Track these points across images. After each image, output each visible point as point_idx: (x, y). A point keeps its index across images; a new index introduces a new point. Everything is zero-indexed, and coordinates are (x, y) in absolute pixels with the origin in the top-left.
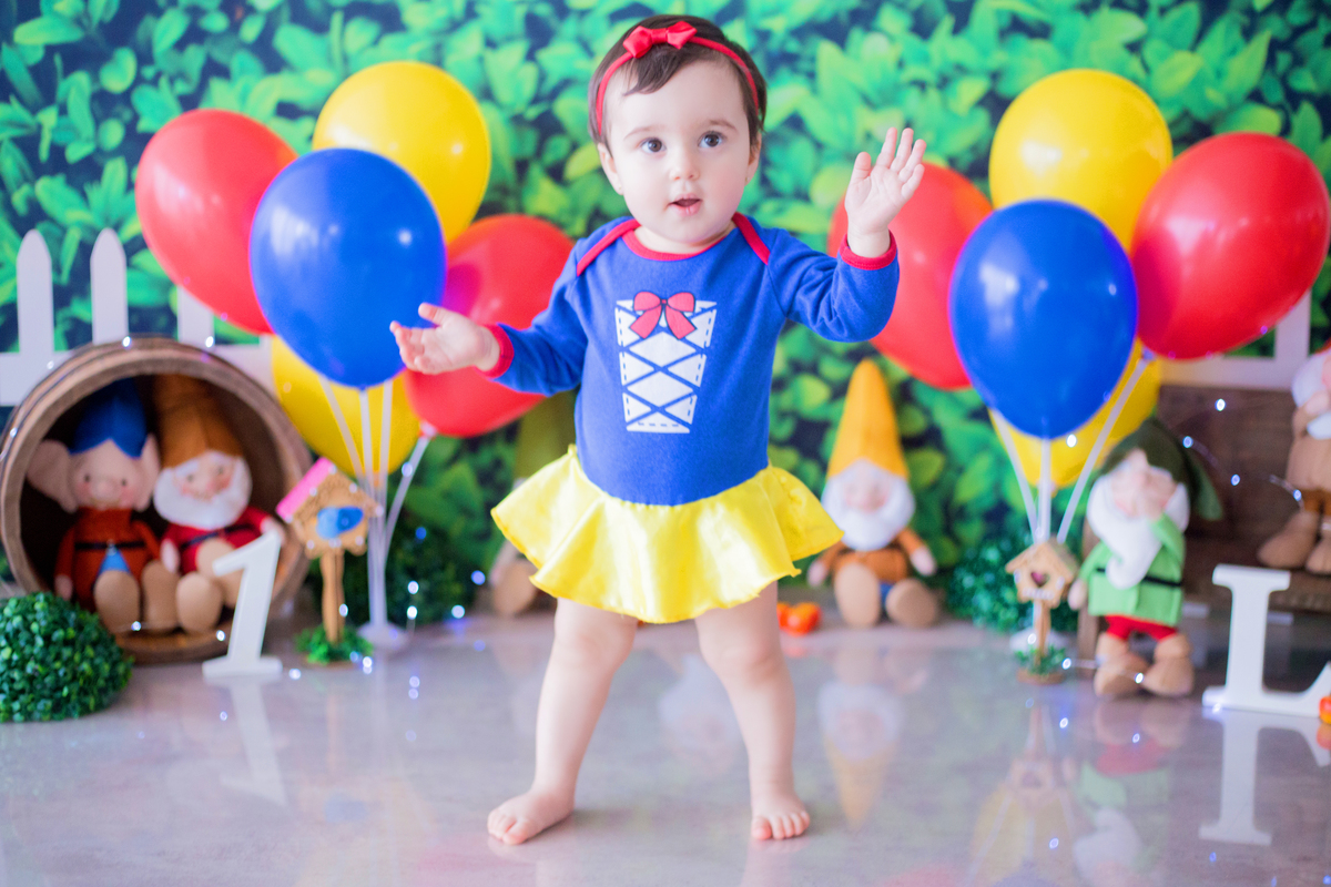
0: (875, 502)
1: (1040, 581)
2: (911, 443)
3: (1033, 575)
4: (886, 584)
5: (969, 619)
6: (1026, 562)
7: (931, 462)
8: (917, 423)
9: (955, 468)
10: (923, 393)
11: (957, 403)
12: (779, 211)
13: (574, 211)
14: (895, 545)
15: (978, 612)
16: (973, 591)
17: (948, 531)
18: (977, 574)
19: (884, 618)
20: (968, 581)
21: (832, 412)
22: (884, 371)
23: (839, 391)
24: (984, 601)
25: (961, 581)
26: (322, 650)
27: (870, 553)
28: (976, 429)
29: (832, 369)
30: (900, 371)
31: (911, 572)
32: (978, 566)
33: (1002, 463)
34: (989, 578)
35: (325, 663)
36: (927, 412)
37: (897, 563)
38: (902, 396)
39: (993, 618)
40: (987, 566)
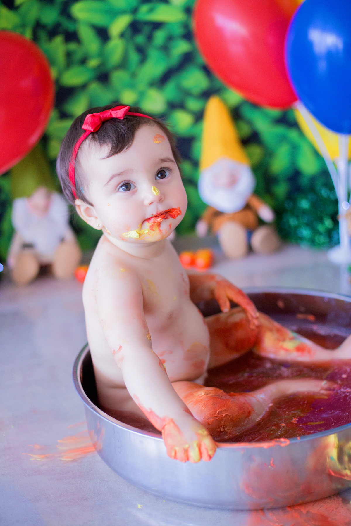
0: (233, 181)
2: (246, 142)
4: (250, 232)
5: (298, 245)
7: (255, 152)
8: (246, 130)
9: (269, 154)
10: (248, 112)
11: (266, 115)
12: (151, 10)
13: (23, 26)
14: (248, 207)
15: (302, 239)
16: (297, 227)
17: (268, 191)
18: (297, 217)
19: (250, 250)
20: (293, 222)
21: (195, 131)
22: (224, 101)
23: (199, 117)
24: (306, 232)
25: (288, 222)
27: (235, 213)
28: (280, 130)
29: (193, 105)
31: (261, 222)
34: (306, 219)
36: (250, 123)
37: (251, 217)
38: (236, 115)
39: (313, 242)
40: (304, 212)
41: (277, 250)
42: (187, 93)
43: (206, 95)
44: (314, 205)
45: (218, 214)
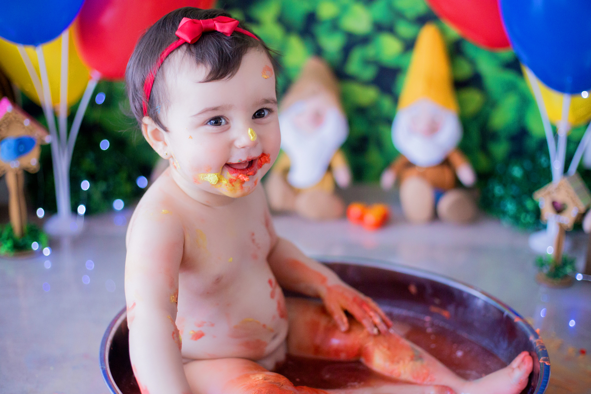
0: (433, 129)
1: (559, 209)
2: (459, 85)
3: (554, 204)
4: (439, 192)
6: (549, 193)
7: (474, 99)
8: (465, 70)
9: (491, 103)
10: (471, 49)
11: (496, 57)
14: (446, 163)
15: (504, 213)
16: (501, 198)
17: (484, 148)
18: (505, 186)
19: (435, 216)
20: (498, 190)
21: (403, 61)
22: (442, 32)
23: (409, 45)
24: (510, 207)
25: (493, 190)
26: (9, 244)
27: (428, 168)
28: (509, 75)
29: (405, 30)
30: (454, 32)
31: (457, 184)
32: (506, 180)
33: (526, 102)
34: (514, 190)
35: (12, 254)
36: (472, 62)
37: (447, 176)
38: (455, 51)
39: (516, 219)
40: (513, 180)
41: (472, 221)
42: (399, 15)
43: (422, 20)
44: (527, 175)
45: (409, 165)
